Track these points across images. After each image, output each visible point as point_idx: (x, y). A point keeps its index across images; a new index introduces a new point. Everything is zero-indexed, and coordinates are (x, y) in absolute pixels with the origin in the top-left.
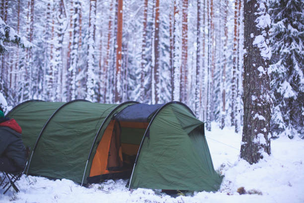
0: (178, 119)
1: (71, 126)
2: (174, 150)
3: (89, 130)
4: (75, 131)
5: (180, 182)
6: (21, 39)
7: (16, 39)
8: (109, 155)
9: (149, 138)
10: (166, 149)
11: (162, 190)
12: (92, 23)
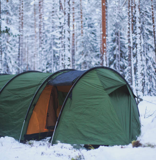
0: (101, 81)
1: (18, 92)
2: (94, 109)
3: (29, 95)
4: (20, 96)
5: (97, 137)
6: (10, 29)
7: (7, 30)
8: (48, 116)
9: (71, 99)
10: (87, 108)
11: (85, 145)
12: (66, 12)
